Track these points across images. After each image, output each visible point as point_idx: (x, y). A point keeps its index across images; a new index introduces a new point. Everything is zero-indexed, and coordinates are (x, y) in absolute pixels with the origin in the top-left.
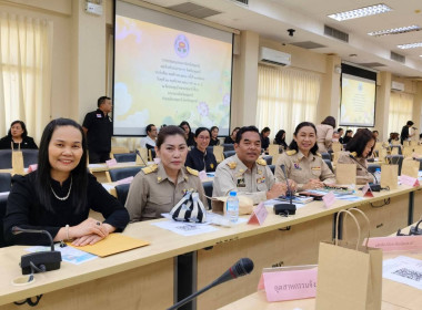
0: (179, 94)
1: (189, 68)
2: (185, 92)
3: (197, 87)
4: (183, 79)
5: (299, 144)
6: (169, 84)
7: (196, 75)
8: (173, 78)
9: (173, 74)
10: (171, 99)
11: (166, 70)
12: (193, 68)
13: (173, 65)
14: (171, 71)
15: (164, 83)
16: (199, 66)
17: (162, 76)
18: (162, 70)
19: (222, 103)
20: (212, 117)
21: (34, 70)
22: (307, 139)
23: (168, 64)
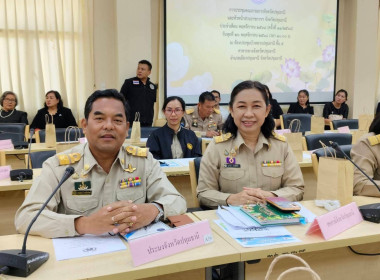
0: (254, 51)
1: (269, 15)
2: (264, 47)
3: (281, 40)
4: (261, 32)
5: (237, 122)
6: (240, 39)
7: (279, 25)
8: (245, 31)
9: (246, 26)
10: (242, 58)
11: (236, 22)
12: (275, 16)
13: (245, 14)
14: (243, 23)
15: (233, 38)
16: (283, 12)
17: (229, 30)
18: (230, 22)
19: (321, 58)
20: (307, 78)
21: (73, 35)
22: (249, 112)
23: (239, 14)
